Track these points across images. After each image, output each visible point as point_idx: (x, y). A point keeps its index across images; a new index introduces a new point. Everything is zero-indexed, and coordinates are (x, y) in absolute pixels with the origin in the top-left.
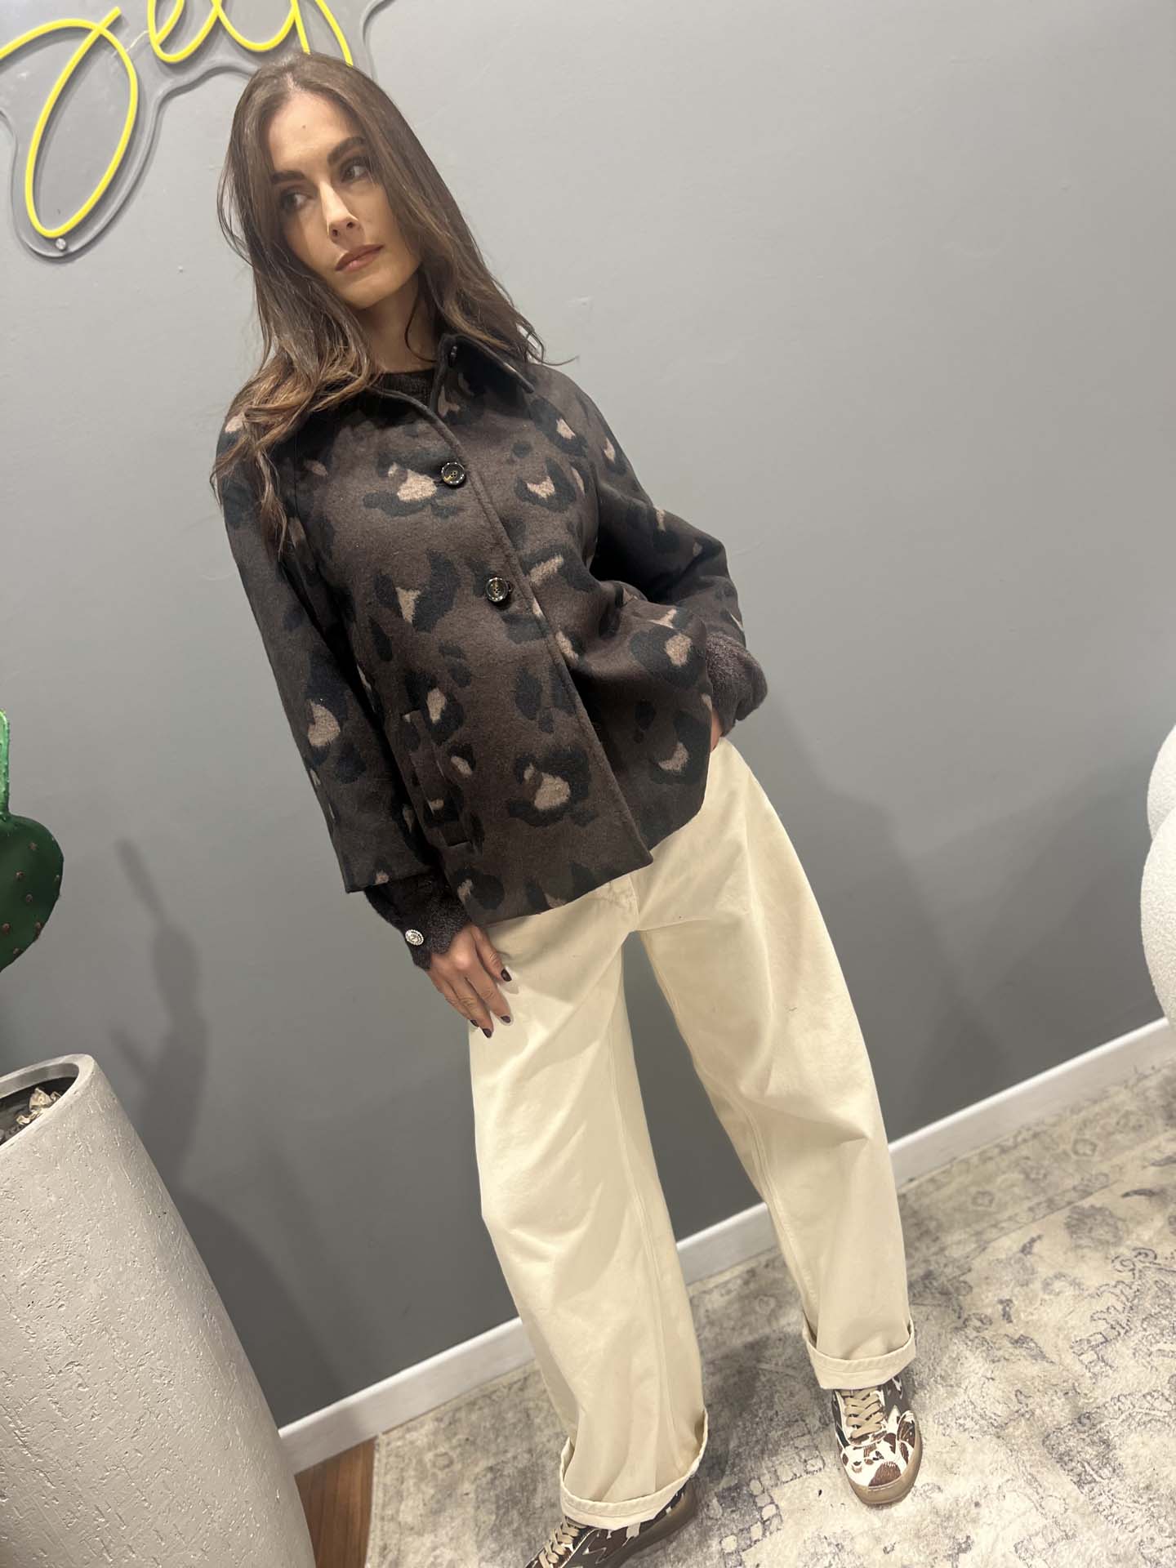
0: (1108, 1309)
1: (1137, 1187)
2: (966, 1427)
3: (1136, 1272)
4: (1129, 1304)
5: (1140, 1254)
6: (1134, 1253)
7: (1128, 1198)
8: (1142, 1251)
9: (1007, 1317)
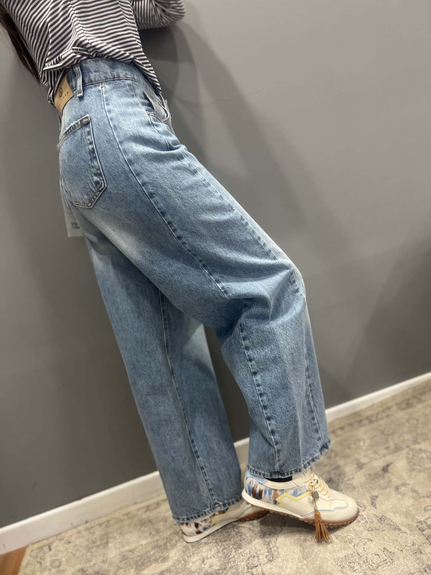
2: (355, 569)
9: (374, 505)
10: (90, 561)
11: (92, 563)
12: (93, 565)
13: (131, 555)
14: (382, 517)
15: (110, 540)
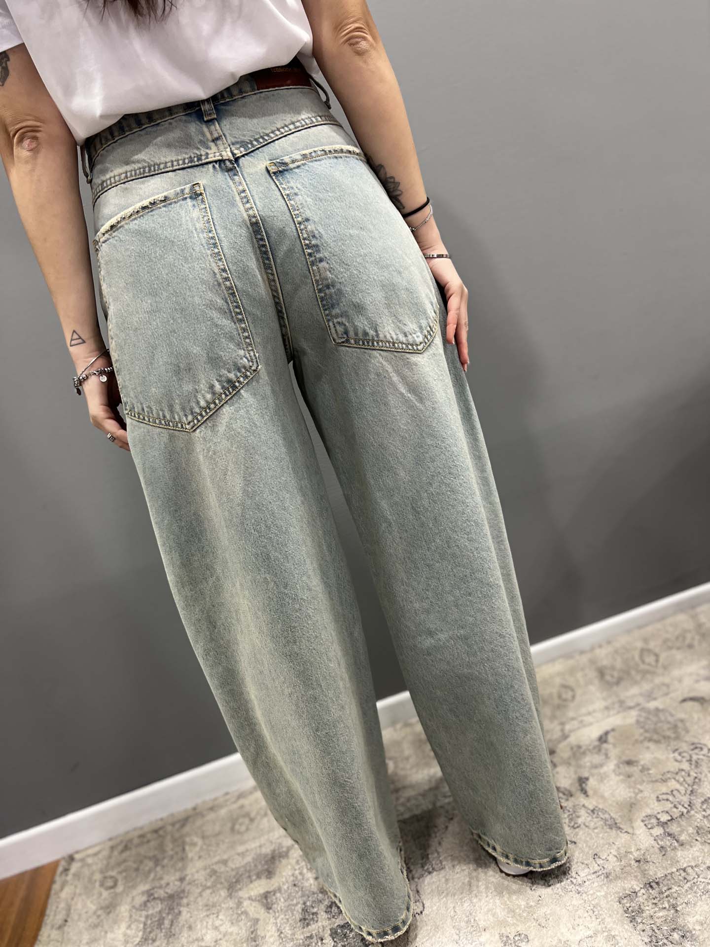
0: (672, 791)
1: (691, 695)
3: (693, 763)
5: (696, 748)
6: (692, 747)
7: (685, 704)
8: (699, 746)
9: (584, 792)
10: (161, 878)
11: (163, 882)
12: (164, 885)
13: (222, 868)
14: (594, 809)
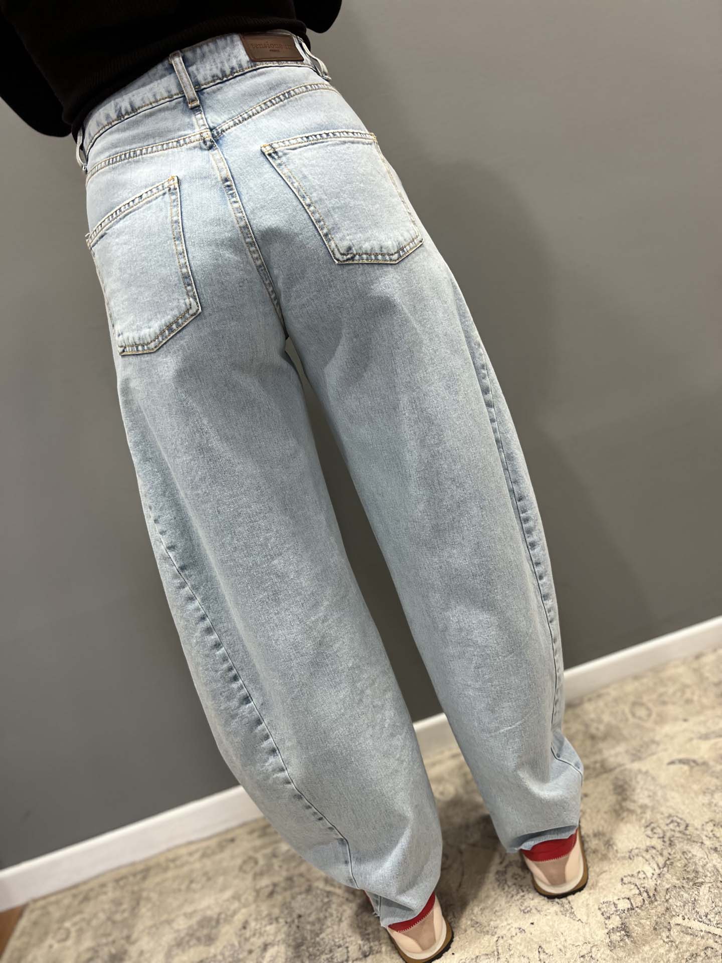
0: (639, 872)
1: (682, 756)
3: (666, 839)
4: (658, 871)
5: (672, 822)
6: (668, 821)
7: (672, 767)
8: (675, 818)
12: (110, 943)
15: (142, 903)
